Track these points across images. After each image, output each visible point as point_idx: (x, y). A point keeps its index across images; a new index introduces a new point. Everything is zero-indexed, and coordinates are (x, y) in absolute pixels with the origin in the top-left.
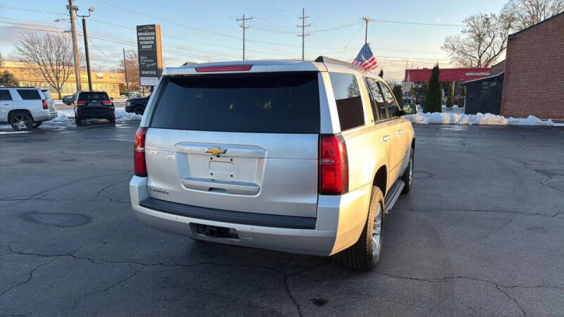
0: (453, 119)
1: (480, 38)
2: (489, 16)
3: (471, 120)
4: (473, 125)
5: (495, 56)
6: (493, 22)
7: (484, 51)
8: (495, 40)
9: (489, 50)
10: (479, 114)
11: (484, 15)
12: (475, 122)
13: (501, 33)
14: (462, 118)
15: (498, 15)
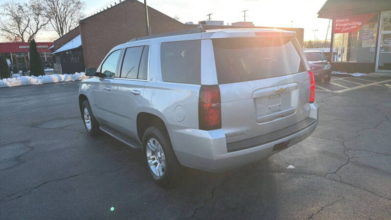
0: (60, 78)
1: (18, 20)
2: (22, 5)
3: (73, 78)
4: (75, 81)
5: (34, 34)
6: (25, 9)
7: (25, 30)
8: (30, 22)
9: (28, 29)
10: (77, 73)
11: (17, 3)
12: (76, 79)
13: (35, 18)
14: (66, 77)
15: (29, 5)
